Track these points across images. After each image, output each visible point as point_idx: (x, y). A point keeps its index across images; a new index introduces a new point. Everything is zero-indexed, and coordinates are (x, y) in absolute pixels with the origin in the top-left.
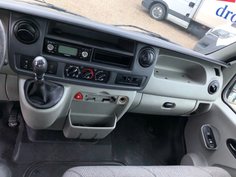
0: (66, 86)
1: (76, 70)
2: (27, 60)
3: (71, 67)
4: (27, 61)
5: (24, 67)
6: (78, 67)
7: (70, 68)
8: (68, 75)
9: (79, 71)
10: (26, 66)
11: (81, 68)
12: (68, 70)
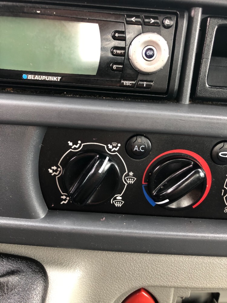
0: (60, 264)
1: (106, 165)
3: (76, 147)
6: (114, 148)
7: (72, 154)
8: (65, 199)
9: (123, 171)
11: (136, 148)
12: (59, 169)
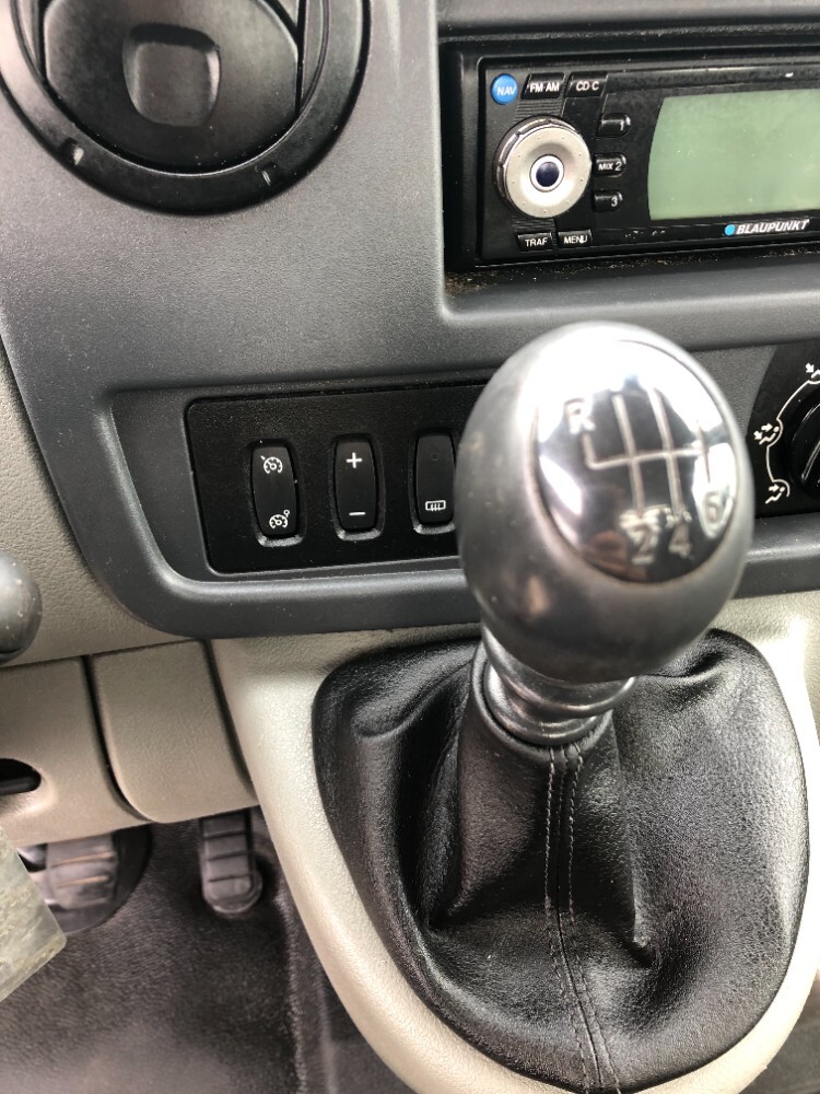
2: (271, 443)
4: (272, 463)
5: (262, 541)
7: (808, 392)
8: (776, 492)
10: (279, 520)
12: (776, 429)
